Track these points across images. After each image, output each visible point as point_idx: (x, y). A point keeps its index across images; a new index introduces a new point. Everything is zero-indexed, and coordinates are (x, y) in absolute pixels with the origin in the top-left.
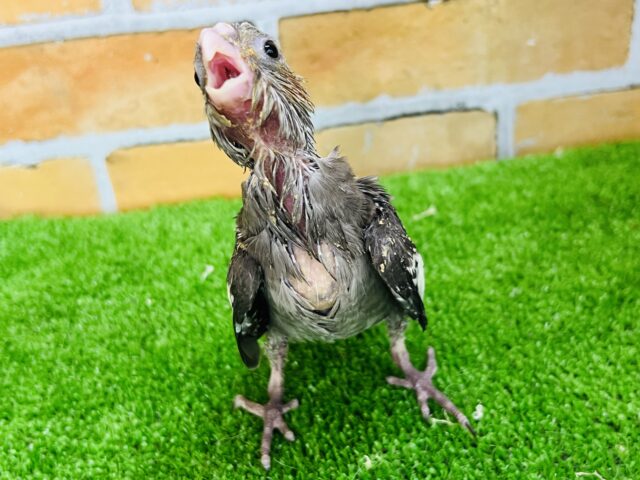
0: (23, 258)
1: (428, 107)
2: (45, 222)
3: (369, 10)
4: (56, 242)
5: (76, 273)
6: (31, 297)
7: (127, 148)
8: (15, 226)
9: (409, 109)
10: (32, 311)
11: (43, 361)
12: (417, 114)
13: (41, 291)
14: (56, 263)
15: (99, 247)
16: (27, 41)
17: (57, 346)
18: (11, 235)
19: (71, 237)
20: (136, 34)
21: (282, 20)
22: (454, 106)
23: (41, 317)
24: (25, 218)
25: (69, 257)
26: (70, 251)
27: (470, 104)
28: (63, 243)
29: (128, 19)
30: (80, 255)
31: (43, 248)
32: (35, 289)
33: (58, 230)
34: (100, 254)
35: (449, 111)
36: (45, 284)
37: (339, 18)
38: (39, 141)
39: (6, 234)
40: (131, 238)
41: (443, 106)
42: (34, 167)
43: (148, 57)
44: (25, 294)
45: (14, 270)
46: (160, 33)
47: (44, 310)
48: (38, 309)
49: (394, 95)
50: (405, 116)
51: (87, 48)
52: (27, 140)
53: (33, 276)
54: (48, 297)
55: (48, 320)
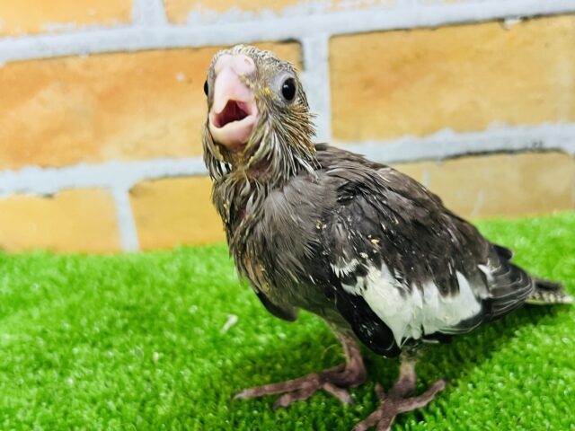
0: (25, 296)
1: (499, 145)
2: (57, 258)
3: (434, 28)
4: (64, 280)
5: (78, 315)
6: (22, 342)
7: (153, 180)
8: (24, 262)
9: (475, 147)
10: (18, 359)
11: (18, 422)
12: (485, 153)
13: (34, 336)
14: (60, 303)
15: (109, 288)
16: (49, 53)
17: (39, 404)
18: (17, 270)
19: (80, 276)
20: (168, 49)
21: (333, 37)
22: (530, 146)
23: (28, 366)
24: (37, 253)
25: (75, 298)
26: (76, 292)
27: (549, 144)
28: (71, 282)
29: (161, 33)
30: (89, 295)
31: (48, 286)
32: (28, 331)
33: (69, 267)
34: (109, 294)
35: (524, 150)
36: (40, 328)
37: (399, 37)
38: (58, 168)
39: (11, 270)
40: (148, 280)
41: (516, 145)
42: (50, 196)
43: (181, 77)
44: (16, 338)
45: (11, 309)
46: (196, 49)
47: (32, 357)
48: (26, 356)
49: (459, 130)
50: (470, 154)
51: (115, 64)
52: (44, 166)
53: (30, 317)
54: (41, 342)
55: (35, 371)
